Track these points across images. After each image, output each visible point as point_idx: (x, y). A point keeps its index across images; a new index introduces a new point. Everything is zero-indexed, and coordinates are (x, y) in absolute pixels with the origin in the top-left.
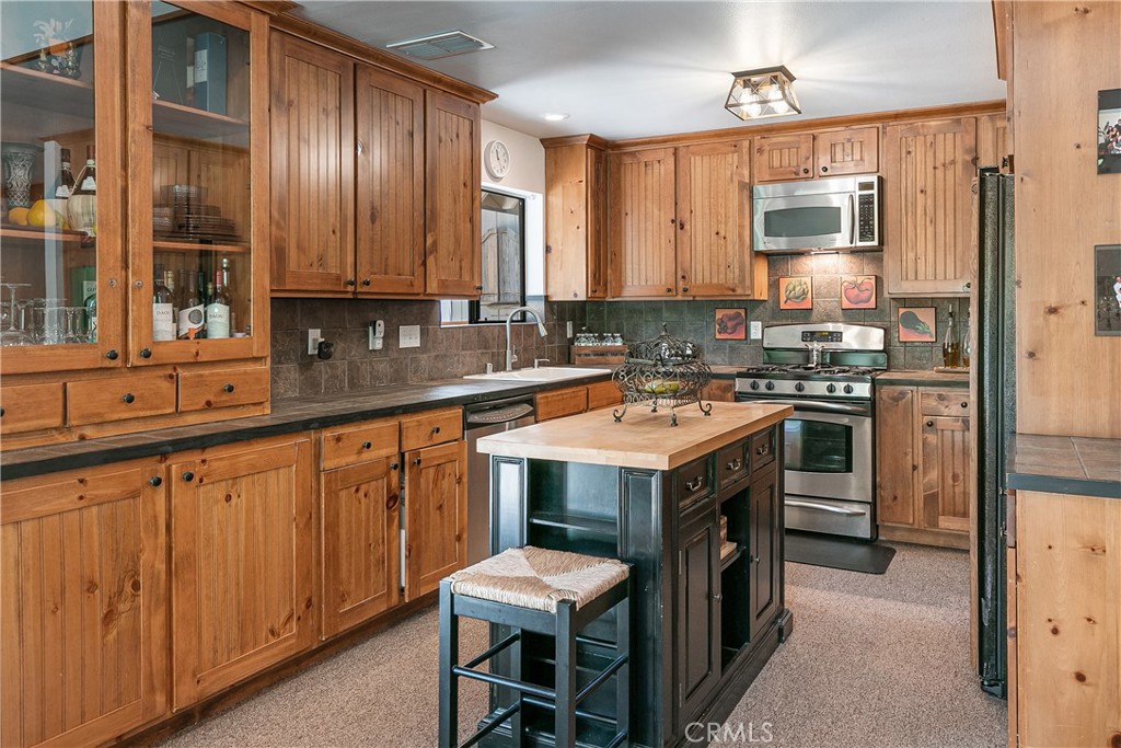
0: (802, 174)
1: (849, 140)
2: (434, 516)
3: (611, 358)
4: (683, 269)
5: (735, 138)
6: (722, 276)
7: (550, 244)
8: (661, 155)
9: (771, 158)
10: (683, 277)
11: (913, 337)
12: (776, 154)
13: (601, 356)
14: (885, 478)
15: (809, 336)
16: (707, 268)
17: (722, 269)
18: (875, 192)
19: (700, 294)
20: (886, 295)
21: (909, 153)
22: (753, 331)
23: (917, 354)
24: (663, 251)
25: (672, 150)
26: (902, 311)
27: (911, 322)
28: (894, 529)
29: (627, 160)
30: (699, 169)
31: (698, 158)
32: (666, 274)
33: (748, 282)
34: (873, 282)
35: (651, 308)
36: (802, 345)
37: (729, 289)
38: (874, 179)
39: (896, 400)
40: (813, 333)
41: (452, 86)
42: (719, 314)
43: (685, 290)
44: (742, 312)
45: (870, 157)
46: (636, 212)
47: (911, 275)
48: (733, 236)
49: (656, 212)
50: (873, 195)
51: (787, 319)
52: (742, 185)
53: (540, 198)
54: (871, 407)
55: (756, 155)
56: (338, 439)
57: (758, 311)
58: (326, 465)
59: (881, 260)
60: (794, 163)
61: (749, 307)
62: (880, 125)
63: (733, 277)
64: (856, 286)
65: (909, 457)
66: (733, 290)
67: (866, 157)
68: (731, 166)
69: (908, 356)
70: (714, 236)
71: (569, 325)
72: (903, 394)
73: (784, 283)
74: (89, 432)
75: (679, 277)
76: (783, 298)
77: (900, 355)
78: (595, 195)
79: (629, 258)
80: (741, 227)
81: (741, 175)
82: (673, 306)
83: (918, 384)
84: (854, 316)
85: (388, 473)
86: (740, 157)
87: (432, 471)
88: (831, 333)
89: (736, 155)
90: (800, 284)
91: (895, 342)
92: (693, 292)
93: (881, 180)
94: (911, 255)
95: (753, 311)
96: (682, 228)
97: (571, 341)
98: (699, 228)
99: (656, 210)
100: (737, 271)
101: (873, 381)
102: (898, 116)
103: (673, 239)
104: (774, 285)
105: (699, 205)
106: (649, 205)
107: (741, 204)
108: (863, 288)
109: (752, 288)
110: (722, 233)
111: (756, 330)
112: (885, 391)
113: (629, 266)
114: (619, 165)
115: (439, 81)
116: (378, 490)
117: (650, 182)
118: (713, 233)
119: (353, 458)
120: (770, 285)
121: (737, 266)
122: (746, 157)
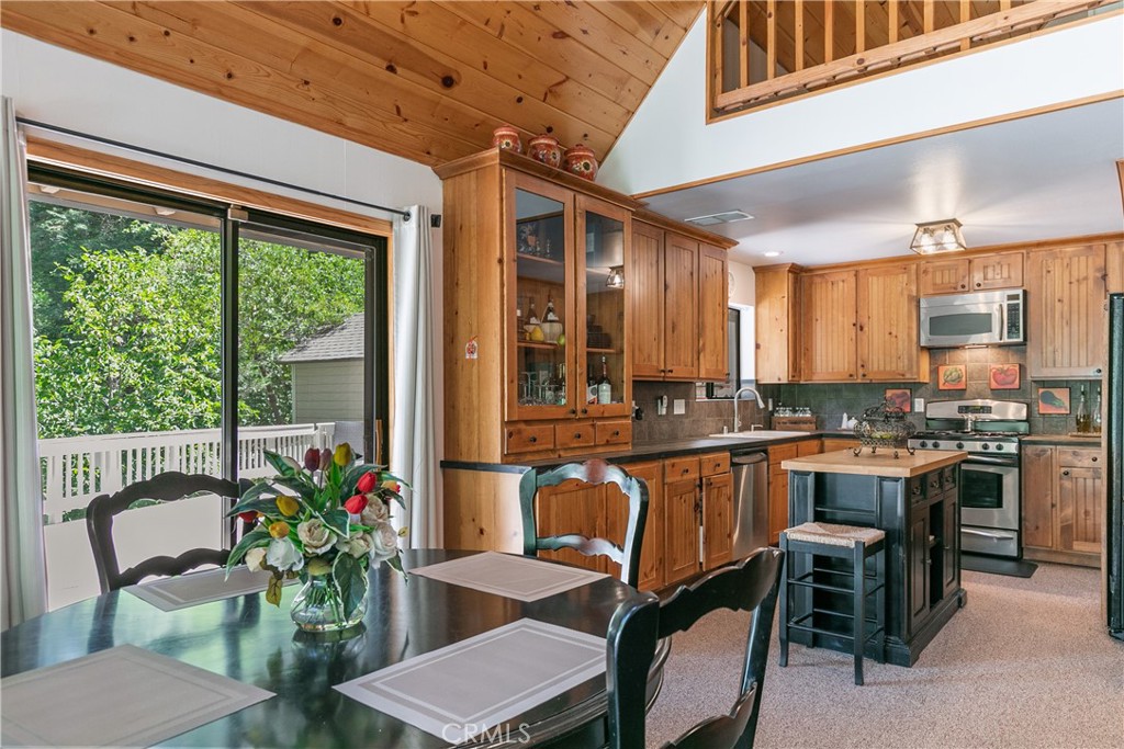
0: (960, 289)
1: (999, 263)
2: (717, 518)
3: (802, 426)
4: (863, 361)
5: (906, 263)
6: (894, 365)
7: (759, 342)
8: (845, 276)
9: (934, 278)
10: (863, 366)
11: (1052, 411)
12: (938, 274)
13: (795, 424)
14: (1029, 514)
15: (966, 409)
16: (881, 357)
17: (894, 359)
18: (1021, 301)
19: (876, 378)
20: (1029, 378)
21: (1049, 272)
22: (916, 405)
23: (1054, 424)
24: (846, 347)
25: (854, 272)
26: (1041, 390)
27: (1049, 399)
28: (1037, 551)
29: (818, 280)
30: (875, 286)
31: (875, 278)
32: (849, 363)
33: (915, 370)
34: (1017, 368)
35: (834, 389)
36: (959, 416)
37: (899, 374)
38: (1020, 292)
39: (1039, 455)
40: (967, 407)
41: (713, 240)
42: (889, 393)
43: (864, 375)
44: (908, 392)
45: (1016, 275)
46: (824, 318)
47: (1050, 364)
48: (903, 336)
49: (840, 319)
50: (1018, 304)
51: (945, 396)
52: (910, 298)
53: (752, 309)
54: (1017, 461)
55: (922, 275)
56: (673, 466)
57: (920, 391)
58: (668, 480)
59: (1025, 352)
60: (953, 281)
61: (914, 387)
62: (1024, 251)
63: (903, 365)
64: (1002, 371)
65: (1049, 498)
66: (903, 375)
67: (1013, 275)
68: (901, 283)
69: (1046, 425)
70: (887, 336)
71: (770, 401)
72: (1044, 451)
73: (942, 370)
74: (562, 453)
75: (859, 365)
76: (942, 381)
77: (1039, 424)
78: (794, 306)
79: (818, 352)
80: (910, 328)
81: (911, 290)
82: (853, 387)
83: (1056, 444)
84: (1001, 394)
85: (694, 489)
86: (908, 277)
87: (716, 490)
88: (982, 407)
89: (905, 276)
90: (956, 371)
91: (1035, 414)
92: (870, 377)
93: (1025, 292)
94: (1050, 348)
95: (915, 391)
96: (862, 329)
97: (772, 413)
98: (875, 330)
99: (840, 316)
100: (906, 361)
101: (1020, 441)
102: (1039, 245)
103: (854, 337)
104: (934, 372)
105: (875, 312)
106: (835, 312)
107: (910, 312)
108: (1009, 373)
109: (918, 373)
110: (894, 333)
111: (919, 405)
112: (1029, 450)
113: (818, 358)
114: (811, 284)
115: (706, 237)
116: (690, 498)
117: (835, 296)
118: (887, 334)
119: (679, 478)
120: (931, 372)
121: (906, 356)
122: (914, 277)
